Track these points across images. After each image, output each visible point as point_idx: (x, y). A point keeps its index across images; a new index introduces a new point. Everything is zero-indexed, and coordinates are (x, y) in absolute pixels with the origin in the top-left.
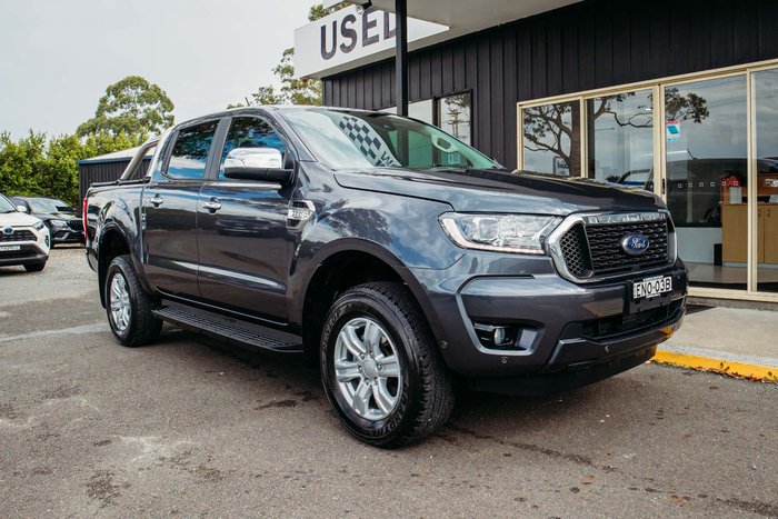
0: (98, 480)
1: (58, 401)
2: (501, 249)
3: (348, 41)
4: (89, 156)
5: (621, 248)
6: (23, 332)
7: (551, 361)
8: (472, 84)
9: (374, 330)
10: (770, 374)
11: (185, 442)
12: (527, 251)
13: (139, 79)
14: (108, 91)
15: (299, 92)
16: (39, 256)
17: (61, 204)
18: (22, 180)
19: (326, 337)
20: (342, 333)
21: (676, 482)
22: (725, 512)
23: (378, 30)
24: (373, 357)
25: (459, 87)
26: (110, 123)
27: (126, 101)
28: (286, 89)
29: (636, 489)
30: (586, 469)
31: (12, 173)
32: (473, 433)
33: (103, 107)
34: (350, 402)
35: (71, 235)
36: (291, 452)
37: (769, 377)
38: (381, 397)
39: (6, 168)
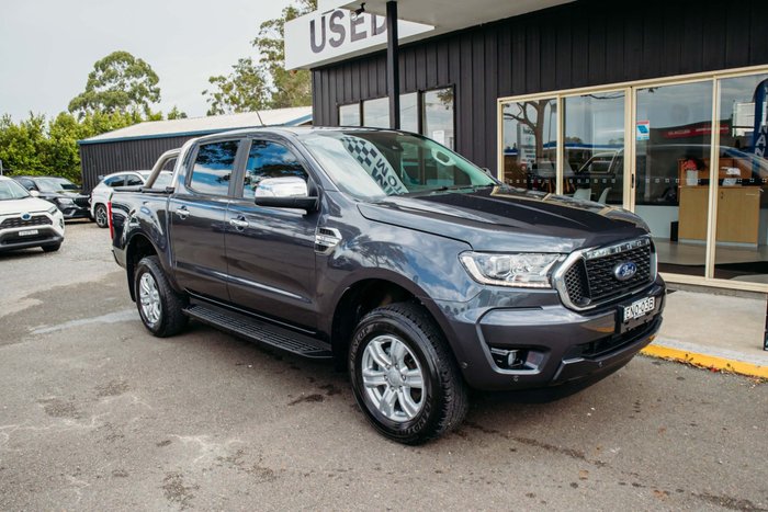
0: (170, 481)
1: (113, 398)
2: (513, 284)
3: (337, 37)
4: (88, 136)
5: (613, 276)
6: (60, 322)
7: (556, 377)
8: (455, 79)
9: (399, 348)
10: (729, 365)
11: (234, 441)
12: (535, 285)
13: (126, 54)
14: (96, 66)
15: (276, 63)
16: (55, 239)
17: (66, 182)
18: (27, 160)
19: (354, 349)
20: (369, 347)
21: (657, 477)
22: (699, 506)
23: (366, 26)
24: (398, 369)
25: (443, 81)
26: (100, 97)
27: (113, 76)
28: (264, 60)
29: (624, 484)
30: (581, 463)
31: (17, 154)
32: (481, 428)
33: (92, 82)
34: (378, 405)
35: (78, 212)
36: (329, 450)
37: (728, 368)
38: (406, 403)
39: (11, 149)
